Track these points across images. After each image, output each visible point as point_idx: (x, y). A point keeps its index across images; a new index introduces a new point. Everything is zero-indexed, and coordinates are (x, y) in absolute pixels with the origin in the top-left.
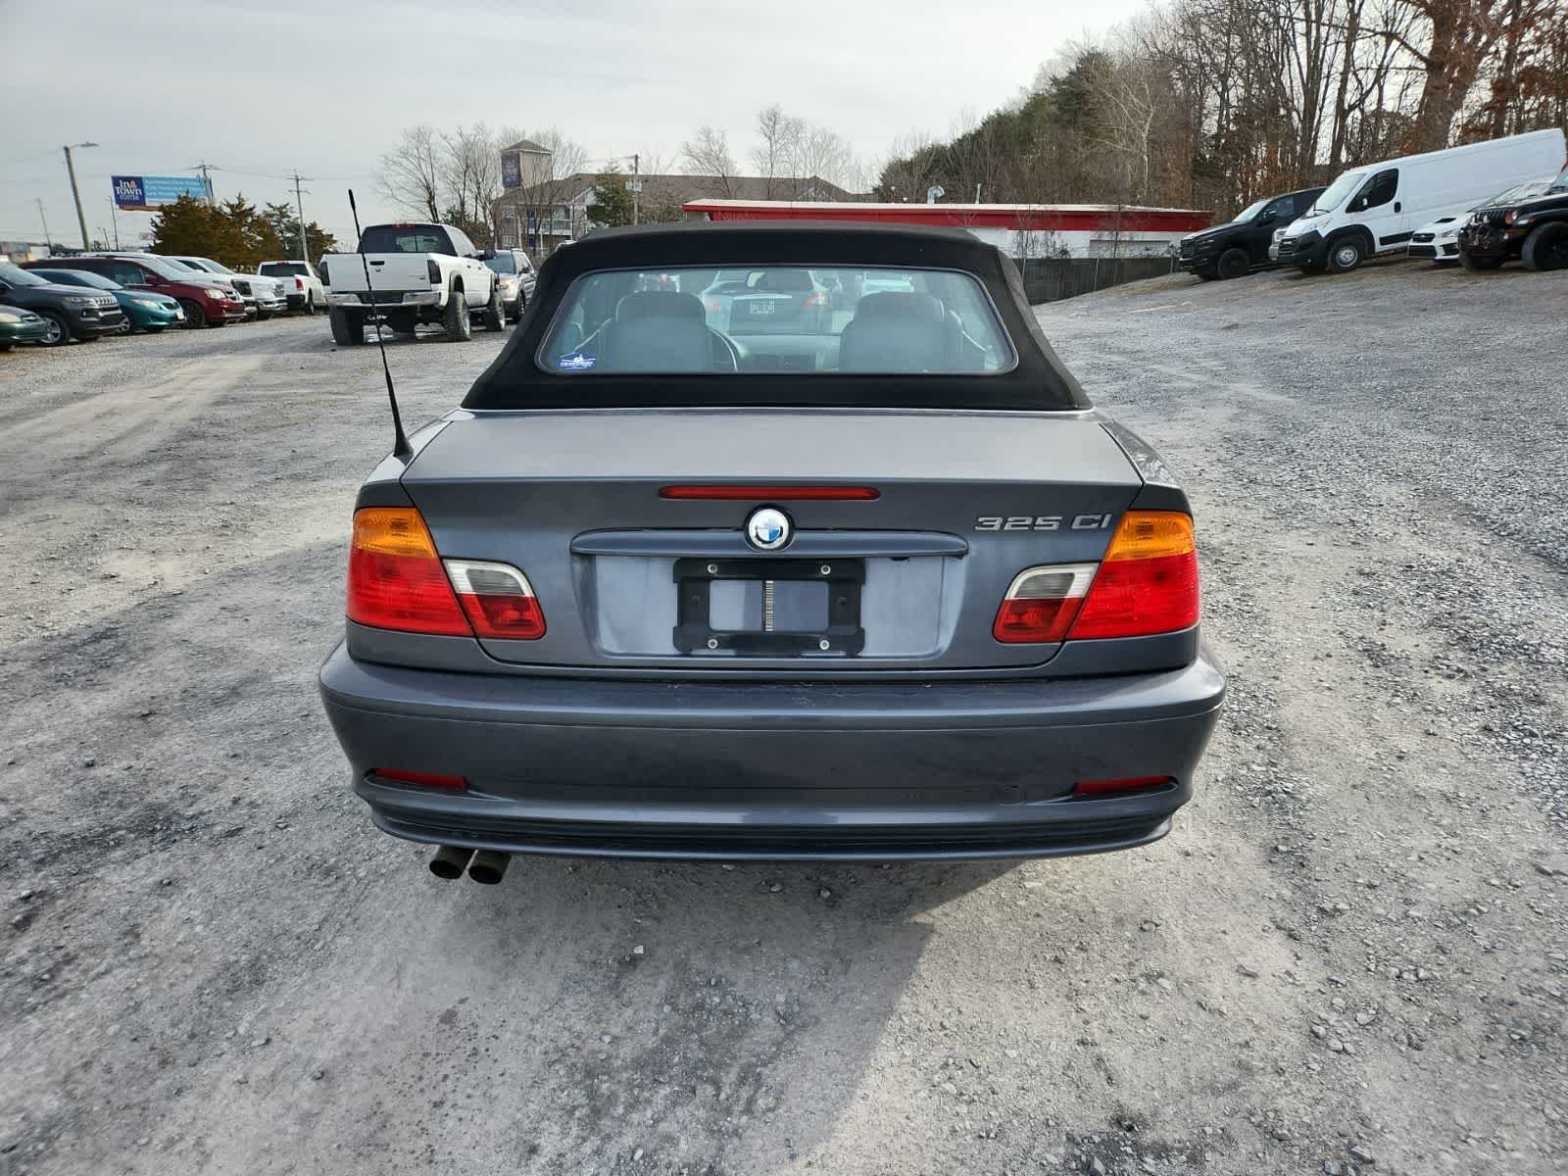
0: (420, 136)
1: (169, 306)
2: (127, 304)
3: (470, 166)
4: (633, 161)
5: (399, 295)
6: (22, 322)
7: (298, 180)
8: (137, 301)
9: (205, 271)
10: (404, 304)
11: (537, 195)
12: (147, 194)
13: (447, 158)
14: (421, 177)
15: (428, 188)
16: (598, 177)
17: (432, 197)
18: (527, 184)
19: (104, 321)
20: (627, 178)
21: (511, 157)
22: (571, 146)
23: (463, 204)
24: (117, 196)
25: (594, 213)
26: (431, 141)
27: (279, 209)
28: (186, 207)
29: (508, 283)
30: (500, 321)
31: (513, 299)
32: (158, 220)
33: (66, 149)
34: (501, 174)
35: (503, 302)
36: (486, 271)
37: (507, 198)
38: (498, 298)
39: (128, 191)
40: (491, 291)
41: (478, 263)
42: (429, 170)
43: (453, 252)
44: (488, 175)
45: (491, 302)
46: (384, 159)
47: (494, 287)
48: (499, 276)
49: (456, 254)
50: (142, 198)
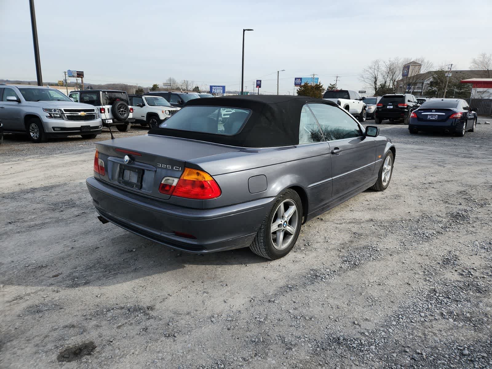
0: (376, 62)
3: (391, 71)
4: (450, 66)
7: (337, 77)
11: (411, 79)
13: (384, 69)
14: (374, 75)
15: (375, 78)
16: (435, 72)
17: (376, 81)
18: (409, 76)
20: (446, 72)
21: (407, 67)
22: (428, 62)
23: (385, 82)
24: (295, 83)
25: (431, 84)
26: (380, 63)
27: (333, 85)
28: (306, 86)
29: (372, 107)
30: (364, 119)
31: (372, 112)
32: (298, 89)
33: (278, 72)
34: (402, 73)
35: (367, 113)
36: (362, 103)
37: (402, 80)
38: (364, 112)
39: (298, 82)
40: (362, 110)
41: (359, 101)
42: (377, 72)
43: (349, 98)
44: (397, 73)
45: (362, 112)
46: (363, 70)
47: (364, 108)
48: (368, 105)
49: (350, 99)
50: (301, 83)
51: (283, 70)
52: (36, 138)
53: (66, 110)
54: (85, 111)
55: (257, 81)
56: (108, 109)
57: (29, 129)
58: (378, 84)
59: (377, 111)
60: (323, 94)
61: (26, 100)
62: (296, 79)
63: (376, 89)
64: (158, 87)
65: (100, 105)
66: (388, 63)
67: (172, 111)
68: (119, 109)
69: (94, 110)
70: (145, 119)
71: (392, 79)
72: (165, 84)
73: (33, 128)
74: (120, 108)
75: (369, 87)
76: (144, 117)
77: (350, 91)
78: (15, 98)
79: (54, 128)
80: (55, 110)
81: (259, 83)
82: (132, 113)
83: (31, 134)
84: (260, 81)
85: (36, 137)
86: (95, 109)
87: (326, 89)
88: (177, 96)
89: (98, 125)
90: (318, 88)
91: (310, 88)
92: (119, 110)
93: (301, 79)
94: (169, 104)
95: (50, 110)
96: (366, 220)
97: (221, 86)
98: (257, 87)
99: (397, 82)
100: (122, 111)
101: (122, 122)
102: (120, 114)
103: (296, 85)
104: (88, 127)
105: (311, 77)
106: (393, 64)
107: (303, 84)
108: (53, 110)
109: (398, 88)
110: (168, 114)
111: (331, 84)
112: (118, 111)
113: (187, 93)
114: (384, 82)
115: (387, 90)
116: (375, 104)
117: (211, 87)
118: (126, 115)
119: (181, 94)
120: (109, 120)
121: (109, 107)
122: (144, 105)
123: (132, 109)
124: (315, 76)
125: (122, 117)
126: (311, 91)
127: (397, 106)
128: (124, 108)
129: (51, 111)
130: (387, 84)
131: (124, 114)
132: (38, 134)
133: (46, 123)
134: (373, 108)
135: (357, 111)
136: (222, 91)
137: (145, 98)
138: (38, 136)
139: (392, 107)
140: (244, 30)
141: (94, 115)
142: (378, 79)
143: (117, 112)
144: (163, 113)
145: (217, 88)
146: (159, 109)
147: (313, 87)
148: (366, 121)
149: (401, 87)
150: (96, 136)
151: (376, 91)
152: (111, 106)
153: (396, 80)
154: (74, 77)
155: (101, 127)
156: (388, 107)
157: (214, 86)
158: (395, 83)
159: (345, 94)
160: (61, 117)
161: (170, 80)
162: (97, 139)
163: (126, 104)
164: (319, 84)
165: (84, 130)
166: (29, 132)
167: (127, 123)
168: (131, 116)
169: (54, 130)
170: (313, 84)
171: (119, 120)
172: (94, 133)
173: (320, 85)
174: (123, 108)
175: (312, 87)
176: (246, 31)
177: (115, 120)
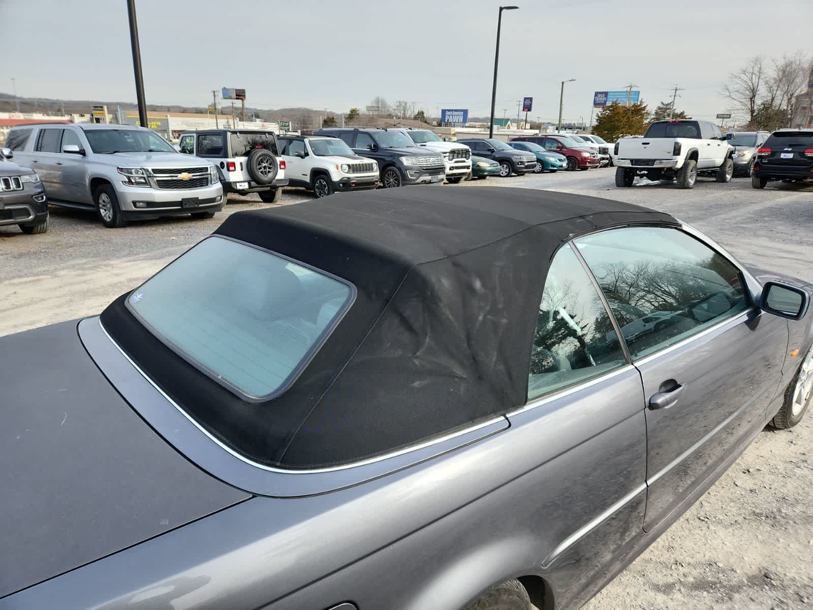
0: (757, 61)
1: (560, 160)
2: (542, 158)
3: (787, 75)
5: (653, 161)
6: (490, 167)
7: (676, 90)
8: (547, 158)
9: (592, 142)
10: (654, 166)
12: (608, 100)
13: (771, 73)
14: (751, 85)
15: (753, 90)
17: (754, 96)
19: (527, 167)
23: (773, 99)
24: (595, 101)
26: (763, 63)
27: (667, 105)
28: (614, 107)
29: (745, 152)
30: (727, 176)
31: (746, 163)
32: (599, 114)
33: (563, 83)
34: (808, 80)
35: (735, 164)
36: (726, 146)
37: (807, 94)
38: (730, 162)
39: (600, 99)
40: (725, 159)
41: (719, 142)
42: (757, 80)
43: (699, 136)
44: (798, 80)
45: (724, 165)
46: (730, 75)
47: (730, 155)
48: (738, 148)
49: (701, 138)
50: (605, 102)
51: (572, 80)
52: (108, 220)
53: (155, 171)
54: (189, 171)
55: (525, 99)
56: (241, 164)
57: (98, 203)
58: (758, 101)
59: (758, 162)
60: (646, 121)
61: (95, 151)
62: (597, 94)
63: (752, 111)
64: (358, 114)
65: (226, 156)
66: (781, 63)
67: (353, 165)
68: (259, 164)
69: (207, 168)
70: (307, 179)
71: (787, 92)
72: (369, 109)
73: (104, 201)
74: (262, 161)
75: (739, 107)
76: (306, 175)
77: (702, 122)
78: (77, 149)
79: (134, 203)
80: (137, 172)
81: (528, 102)
82: (283, 171)
83: (102, 211)
84: (531, 99)
85: (109, 218)
86: (209, 166)
87: (653, 112)
88: (367, 136)
89: (215, 197)
90: (638, 110)
91: (621, 111)
92: (260, 166)
93: (606, 94)
94: (350, 151)
95: (129, 171)
96: (750, 574)
97: (461, 111)
98: (523, 110)
99: (798, 98)
100: (265, 167)
101: (267, 187)
102: (262, 172)
103: (596, 104)
104: (196, 200)
105: (625, 90)
106: (791, 63)
107: (609, 104)
108: (133, 170)
109: (797, 109)
110: (346, 171)
111: (662, 103)
112: (258, 167)
113: (386, 131)
114: (770, 98)
115: (776, 114)
116: (754, 147)
117: (444, 112)
118: (270, 175)
119: (375, 133)
120: (243, 184)
121: (244, 159)
122: (307, 154)
123: (283, 163)
124: (633, 89)
125: (265, 178)
126: (623, 117)
127: (802, 154)
128: (269, 163)
129: (131, 173)
130: (777, 102)
131: (269, 172)
132: (111, 212)
133: (122, 193)
134: (747, 155)
135: (714, 161)
136: (461, 119)
137: (309, 141)
138: (111, 217)
139: (791, 156)
140: (501, 9)
141: (207, 178)
142: (757, 93)
143: (255, 170)
144: (337, 168)
145: (454, 113)
146: (331, 163)
147: (629, 110)
148: (732, 180)
149: (804, 108)
150: (213, 214)
151: (752, 115)
152: (247, 158)
153: (795, 95)
154: (231, 98)
155: (221, 198)
156: (783, 156)
157: (449, 110)
158: (793, 100)
159: (692, 129)
160: (146, 184)
161: (378, 101)
162: (215, 219)
163: (271, 154)
164: (639, 104)
165: (187, 206)
166: (99, 208)
167: (275, 188)
168: (281, 175)
169: (135, 206)
170: (628, 103)
171: (259, 183)
172: (208, 210)
173: (641, 105)
174: (267, 162)
175: (626, 110)
176: (504, 11)
177: (253, 183)
